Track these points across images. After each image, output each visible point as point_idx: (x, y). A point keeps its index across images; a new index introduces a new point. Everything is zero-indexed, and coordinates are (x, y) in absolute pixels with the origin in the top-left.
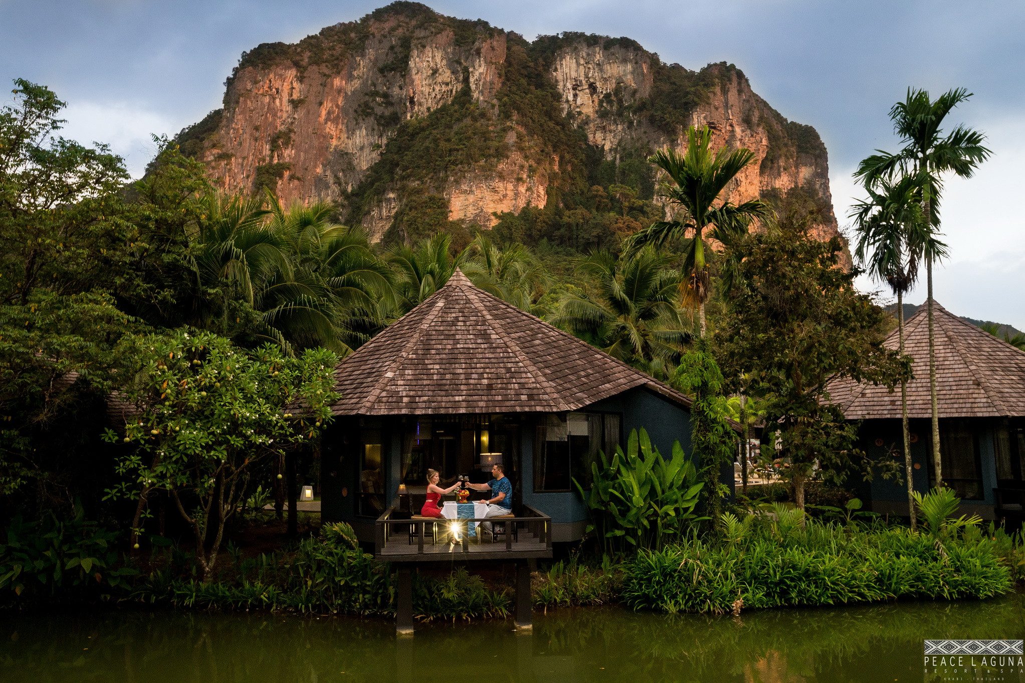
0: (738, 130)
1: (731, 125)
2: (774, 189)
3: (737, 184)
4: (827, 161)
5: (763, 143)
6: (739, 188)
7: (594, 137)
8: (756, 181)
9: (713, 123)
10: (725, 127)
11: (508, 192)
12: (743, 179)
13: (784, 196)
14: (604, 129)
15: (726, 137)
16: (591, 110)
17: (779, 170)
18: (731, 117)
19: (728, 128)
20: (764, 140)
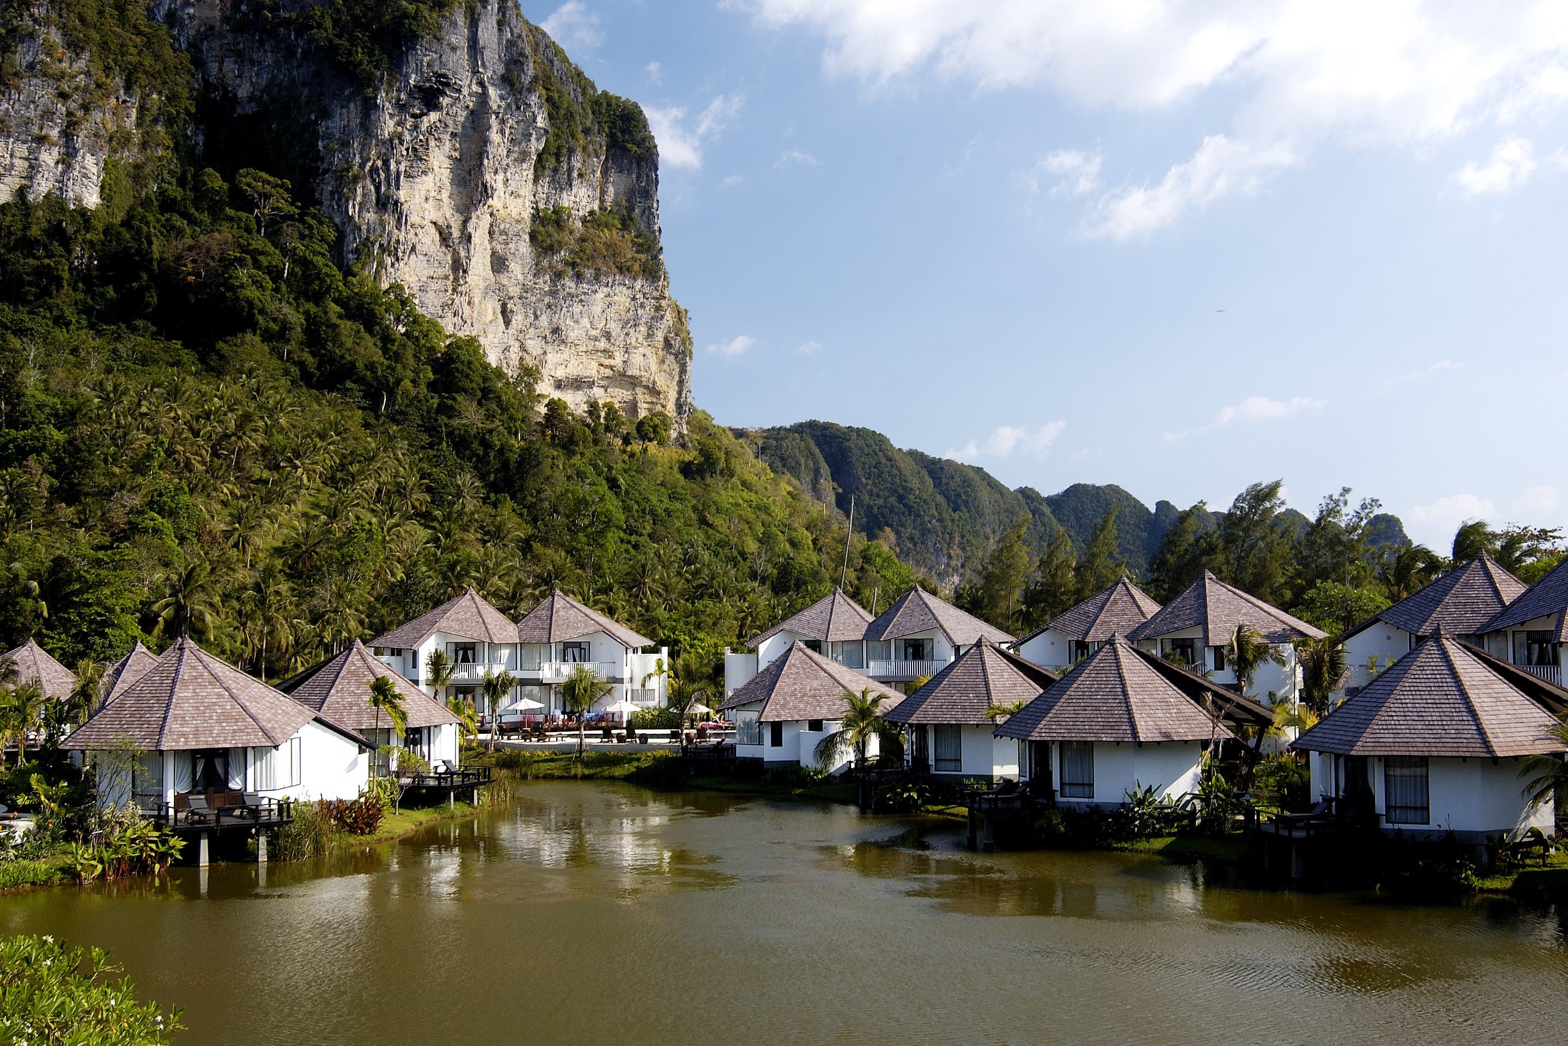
0: (493, 92)
1: (481, 84)
2: (557, 211)
3: (486, 191)
4: (657, 169)
5: (539, 125)
6: (490, 202)
7: (220, 70)
8: (527, 190)
9: (444, 76)
10: (469, 86)
11: (17, 162)
12: (499, 185)
13: (579, 224)
14: (240, 56)
15: (471, 104)
16: (217, 14)
17: (569, 175)
18: (481, 70)
19: (475, 88)
20: (539, 119)
